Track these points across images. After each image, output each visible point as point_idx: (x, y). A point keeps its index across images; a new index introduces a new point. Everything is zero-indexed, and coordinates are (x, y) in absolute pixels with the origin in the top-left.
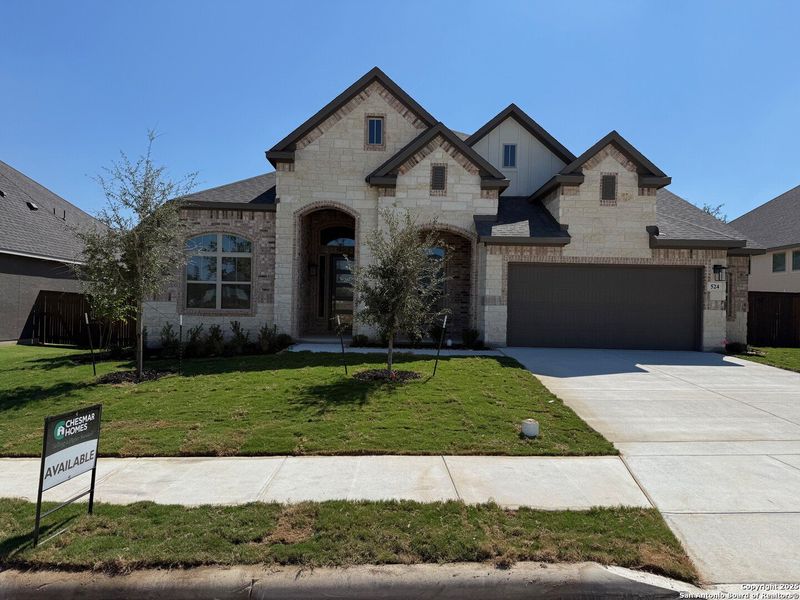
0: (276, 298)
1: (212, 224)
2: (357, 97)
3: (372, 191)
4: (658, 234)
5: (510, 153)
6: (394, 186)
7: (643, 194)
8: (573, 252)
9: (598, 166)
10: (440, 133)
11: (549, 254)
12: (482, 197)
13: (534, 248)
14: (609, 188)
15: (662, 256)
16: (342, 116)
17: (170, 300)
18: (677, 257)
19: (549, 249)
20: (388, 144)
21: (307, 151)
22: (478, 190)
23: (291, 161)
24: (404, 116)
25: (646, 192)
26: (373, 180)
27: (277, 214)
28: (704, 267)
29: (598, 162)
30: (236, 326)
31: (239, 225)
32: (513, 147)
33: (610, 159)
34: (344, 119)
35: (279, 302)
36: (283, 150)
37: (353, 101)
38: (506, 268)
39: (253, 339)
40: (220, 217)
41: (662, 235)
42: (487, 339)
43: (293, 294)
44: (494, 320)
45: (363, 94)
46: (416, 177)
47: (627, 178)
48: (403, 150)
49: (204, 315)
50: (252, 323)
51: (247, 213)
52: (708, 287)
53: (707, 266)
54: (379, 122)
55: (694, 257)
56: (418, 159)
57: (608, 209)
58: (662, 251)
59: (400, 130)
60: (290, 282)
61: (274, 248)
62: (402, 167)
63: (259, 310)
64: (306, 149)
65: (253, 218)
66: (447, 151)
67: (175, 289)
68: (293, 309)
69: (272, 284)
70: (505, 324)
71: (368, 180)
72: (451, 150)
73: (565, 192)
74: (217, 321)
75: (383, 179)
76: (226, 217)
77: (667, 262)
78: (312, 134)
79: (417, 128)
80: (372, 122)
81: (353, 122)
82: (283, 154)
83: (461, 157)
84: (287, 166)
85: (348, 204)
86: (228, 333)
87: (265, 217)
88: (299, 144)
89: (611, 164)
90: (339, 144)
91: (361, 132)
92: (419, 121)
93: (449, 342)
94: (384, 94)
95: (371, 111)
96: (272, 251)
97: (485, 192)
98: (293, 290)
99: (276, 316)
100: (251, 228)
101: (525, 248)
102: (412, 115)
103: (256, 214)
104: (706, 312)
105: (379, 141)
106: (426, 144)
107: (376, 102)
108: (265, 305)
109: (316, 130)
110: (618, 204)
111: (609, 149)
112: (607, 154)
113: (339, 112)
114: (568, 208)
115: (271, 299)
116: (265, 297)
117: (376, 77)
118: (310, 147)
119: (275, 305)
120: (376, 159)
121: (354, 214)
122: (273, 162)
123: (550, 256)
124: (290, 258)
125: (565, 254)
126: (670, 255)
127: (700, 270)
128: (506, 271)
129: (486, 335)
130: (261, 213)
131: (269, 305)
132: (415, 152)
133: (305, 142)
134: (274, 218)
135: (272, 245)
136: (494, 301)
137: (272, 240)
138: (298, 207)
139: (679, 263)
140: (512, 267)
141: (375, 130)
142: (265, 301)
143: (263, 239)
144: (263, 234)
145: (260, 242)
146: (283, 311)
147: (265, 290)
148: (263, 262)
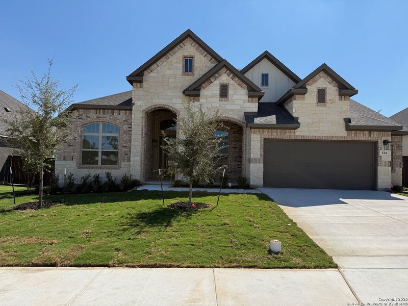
0: (132, 159)
1: (97, 117)
2: (179, 46)
3: (186, 98)
4: (350, 123)
5: (265, 79)
6: (199, 96)
7: (341, 100)
8: (302, 132)
9: (316, 83)
10: (225, 66)
11: (287, 134)
12: (249, 101)
13: (279, 130)
14: (322, 96)
15: (353, 136)
16: (170, 56)
17: (72, 160)
18: (362, 135)
19: (287, 131)
20: (195, 72)
21: (150, 77)
22: (246, 98)
23: (141, 82)
24: (205, 57)
25: (343, 99)
26: (187, 92)
27: (133, 111)
28: (378, 142)
29: (315, 82)
30: (108, 175)
31: (111, 118)
32: (267, 75)
33: (322, 79)
34: (171, 59)
35: (134, 161)
36: (136, 76)
37: (176, 48)
38: (262, 142)
39: (118, 182)
40: (101, 113)
41: (353, 123)
42: (252, 183)
43: (141, 157)
44: (256, 172)
45: (181, 44)
46: (211, 91)
47: (332, 91)
48: (204, 75)
49: (92, 168)
50: (117, 173)
51: (116, 111)
52: (380, 153)
53: (379, 141)
54: (190, 60)
55: (372, 136)
56: (212, 80)
57: (321, 108)
58: (353, 132)
59: (202, 64)
60: (140, 150)
61: (131, 131)
62: (203, 85)
63: (122, 166)
64: (149, 75)
65: (120, 114)
66: (229, 76)
67: (76, 154)
68: (141, 165)
69: (130, 151)
70: (262, 174)
71: (184, 92)
72: (231, 75)
73: (296, 98)
74: (98, 172)
75: (193, 92)
76: (104, 113)
77: (356, 139)
78: (152, 67)
79: (212, 63)
80: (186, 60)
81: (176, 60)
82: (136, 78)
83: (237, 79)
84: (139, 85)
85: (173, 106)
86: (104, 179)
87: (126, 114)
88: (146, 72)
89: (323, 82)
90: (168, 72)
91: (180, 65)
92: (213, 59)
93: (230, 185)
94: (193, 44)
95: (186, 54)
96: (130, 132)
97: (250, 99)
98: (141, 154)
99: (131, 169)
100: (118, 119)
101: (273, 130)
102: (209, 56)
103: (121, 111)
104: (379, 168)
105: (190, 71)
106: (217, 72)
107: (189, 49)
108: (126, 163)
109: (155, 65)
110: (327, 105)
111: (322, 74)
112: (320, 77)
113: (168, 54)
114: (298, 107)
115: (129, 160)
116: (126, 158)
117: (189, 35)
118: (152, 74)
119: (131, 163)
120: (189, 80)
121: (176, 112)
122: (131, 82)
123: (288, 135)
124: (140, 137)
125: (296, 134)
126: (358, 134)
127: (376, 143)
128: (262, 144)
129: (251, 181)
130: (124, 111)
131: (128, 163)
132: (211, 76)
133: (149, 71)
134: (131, 114)
135: (130, 129)
136: (255, 161)
137: (130, 126)
138: (144, 108)
139: (363, 139)
140: (266, 141)
141: (188, 65)
142: (126, 161)
143: (125, 126)
144: (125, 123)
145: (123, 127)
146: (136, 166)
147: (126, 154)
148: (125, 139)
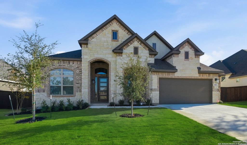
0: (82, 90)
1: (59, 66)
2: (109, 24)
3: (115, 55)
4: (201, 69)
6: (122, 53)
7: (196, 58)
8: (177, 75)
9: (184, 49)
10: (136, 37)
11: (171, 75)
13: (166, 73)
14: (187, 55)
15: (201, 76)
16: (104, 30)
17: (44, 92)
18: (205, 76)
19: (171, 74)
20: (119, 40)
22: (148, 55)
23: (87, 44)
24: (124, 31)
25: (197, 57)
26: (115, 51)
27: (82, 62)
28: (212, 79)
29: (184, 47)
30: (69, 101)
31: (69, 66)
32: (155, 44)
33: (187, 47)
34: (105, 31)
35: (84, 92)
36: (84, 40)
37: (108, 25)
38: (158, 80)
39: (75, 105)
40: (62, 63)
42: (153, 102)
43: (88, 89)
44: (155, 96)
45: (111, 23)
46: (129, 50)
47: (192, 53)
48: (124, 42)
49: (57, 97)
50: (74, 99)
51: (72, 62)
52: (214, 84)
53: (213, 79)
54: (116, 33)
55: (210, 76)
56: (129, 45)
57: (187, 62)
58: (201, 74)
59: (123, 36)
60: (87, 85)
61: (81, 74)
62: (125, 47)
63: (77, 95)
64: (92, 40)
65: (74, 64)
66: (138, 43)
67: (46, 88)
68: (88, 94)
69: (81, 86)
70: (159, 97)
71: (113, 51)
72: (140, 42)
73: (175, 56)
74: (62, 99)
75: (118, 51)
76: (64, 63)
77: (203, 78)
78: (94, 36)
79: (128, 35)
80: (114, 33)
81: (108, 32)
82: (84, 42)
83: (143, 44)
84: (85, 46)
85: (107, 59)
86: (66, 103)
87: (78, 63)
88: (90, 39)
89: (187, 48)
90: (103, 39)
91: (110, 36)
92: (129, 33)
93: (142, 104)
94: (117, 24)
95: (114, 29)
96: (81, 75)
97: (150, 56)
98: (88, 88)
99: (82, 97)
100: (73, 67)
101: (164, 73)
102: (127, 31)
103: (75, 62)
104: (213, 92)
105: (116, 39)
106: (132, 40)
107: (115, 26)
108: (79, 93)
109: (95, 34)
110: (190, 60)
111: (187, 44)
112: (186, 45)
113: (103, 29)
114: (175, 61)
115: (80, 91)
116: (78, 90)
117: (115, 18)
118: (93, 40)
119: (82, 93)
120: (116, 44)
121: (108, 62)
122: (81, 44)
123: (171, 76)
124: (87, 77)
125: (175, 75)
126: (204, 76)
127: (211, 80)
128: (158, 81)
129: (153, 101)
130: (77, 62)
132: (128, 42)
133: (92, 38)
134: (81, 63)
135: (81, 73)
136: (155, 90)
137: (80, 71)
138: (90, 60)
139: (206, 78)
140: (160, 79)
141: (115, 35)
142: (78, 92)
143: (77, 71)
144: (77, 69)
145: (76, 72)
146: (85, 95)
147: (78, 88)
148: (77, 78)
